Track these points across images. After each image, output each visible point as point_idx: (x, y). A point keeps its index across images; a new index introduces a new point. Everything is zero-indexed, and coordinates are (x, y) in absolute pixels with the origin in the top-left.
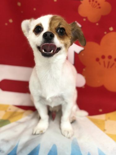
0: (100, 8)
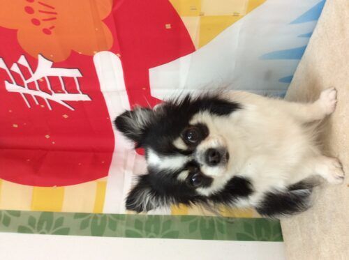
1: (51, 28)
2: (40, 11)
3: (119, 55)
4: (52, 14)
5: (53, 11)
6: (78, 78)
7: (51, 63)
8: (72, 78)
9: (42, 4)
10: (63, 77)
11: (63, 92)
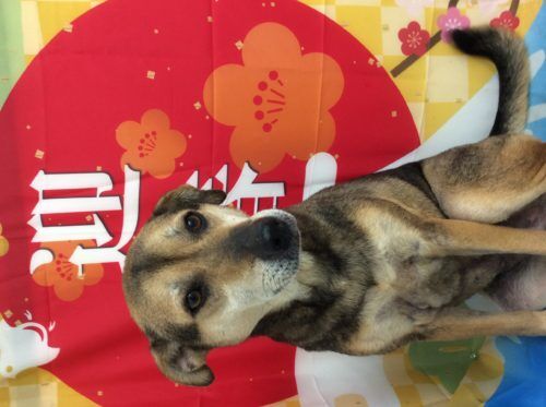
0: (154, 133)
1: (274, 122)
2: (269, 101)
3: (337, 156)
4: (279, 103)
5: (282, 100)
6: (278, 198)
7: (255, 175)
8: (272, 199)
9: (274, 92)
10: (259, 199)
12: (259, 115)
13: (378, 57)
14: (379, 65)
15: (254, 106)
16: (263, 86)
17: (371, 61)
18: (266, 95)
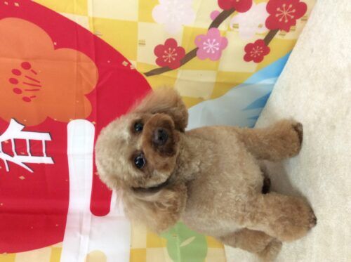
1: (35, 97)
3: (94, 123)
4: (36, 85)
5: (38, 84)
6: (46, 141)
7: (22, 127)
8: (41, 142)
9: (31, 79)
10: (30, 141)
11: (26, 154)
12: (18, 91)
13: (131, 62)
14: (132, 67)
15: (11, 84)
16: (16, 72)
17: (125, 64)
18: (21, 79)
